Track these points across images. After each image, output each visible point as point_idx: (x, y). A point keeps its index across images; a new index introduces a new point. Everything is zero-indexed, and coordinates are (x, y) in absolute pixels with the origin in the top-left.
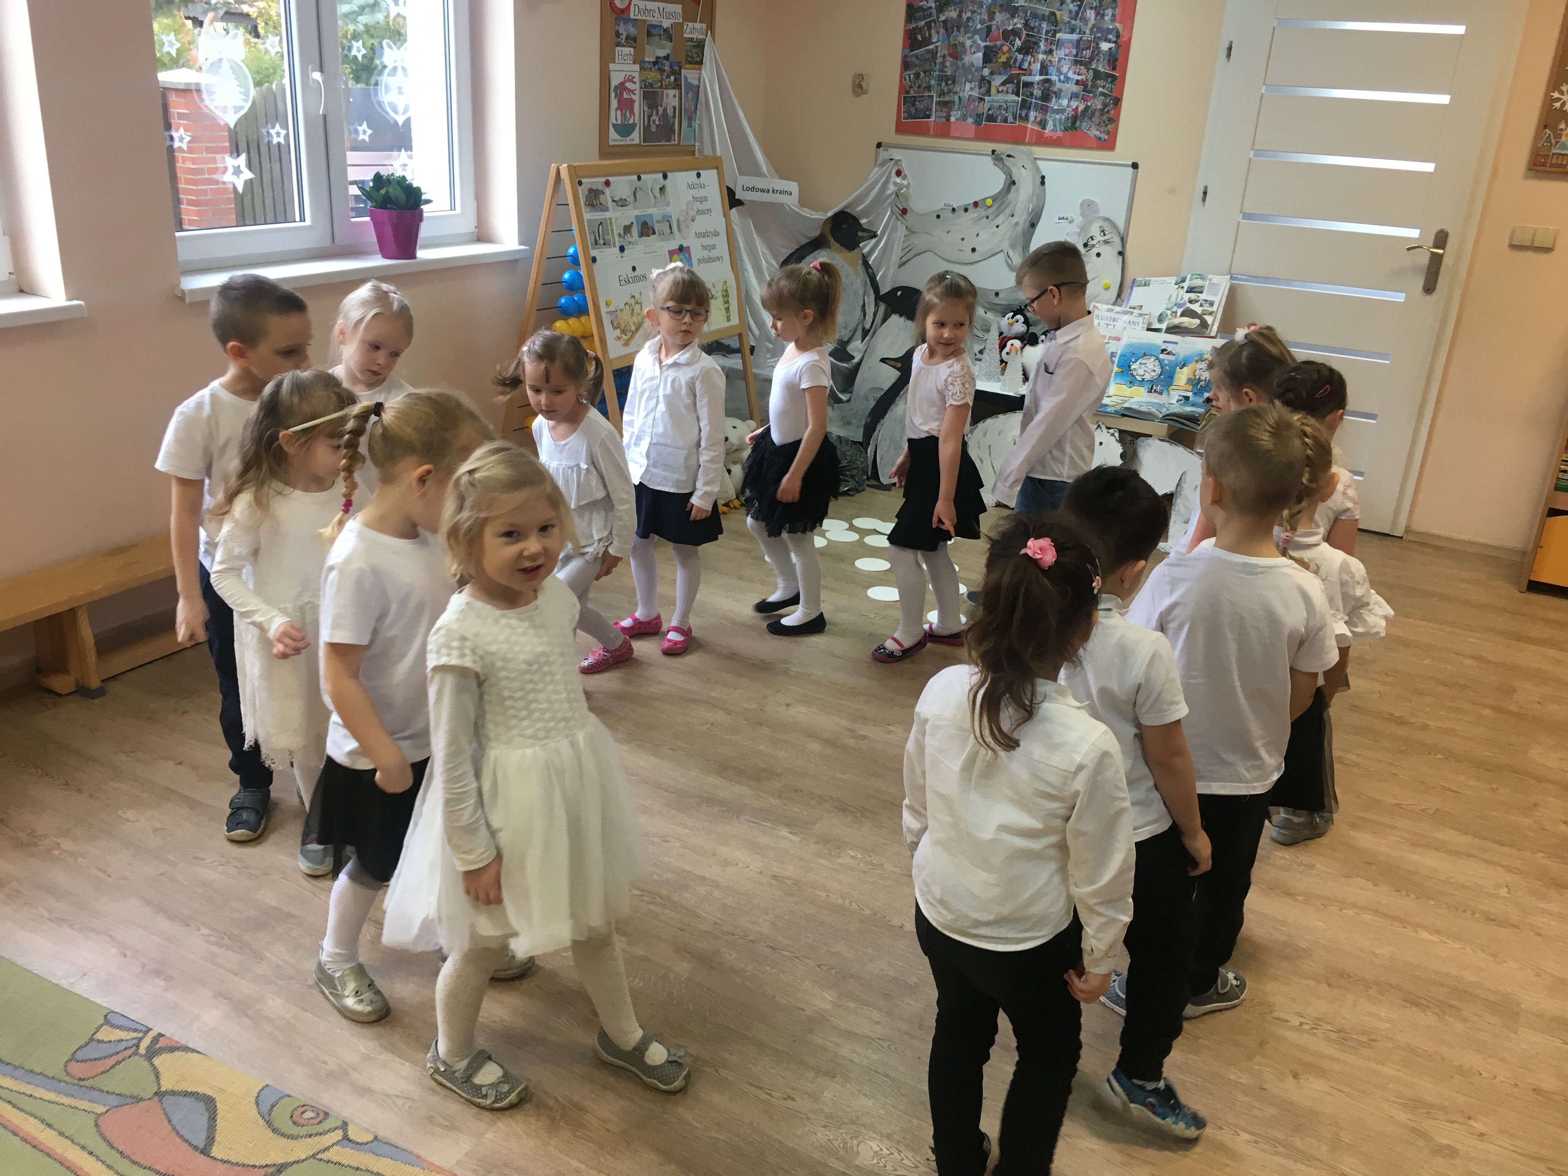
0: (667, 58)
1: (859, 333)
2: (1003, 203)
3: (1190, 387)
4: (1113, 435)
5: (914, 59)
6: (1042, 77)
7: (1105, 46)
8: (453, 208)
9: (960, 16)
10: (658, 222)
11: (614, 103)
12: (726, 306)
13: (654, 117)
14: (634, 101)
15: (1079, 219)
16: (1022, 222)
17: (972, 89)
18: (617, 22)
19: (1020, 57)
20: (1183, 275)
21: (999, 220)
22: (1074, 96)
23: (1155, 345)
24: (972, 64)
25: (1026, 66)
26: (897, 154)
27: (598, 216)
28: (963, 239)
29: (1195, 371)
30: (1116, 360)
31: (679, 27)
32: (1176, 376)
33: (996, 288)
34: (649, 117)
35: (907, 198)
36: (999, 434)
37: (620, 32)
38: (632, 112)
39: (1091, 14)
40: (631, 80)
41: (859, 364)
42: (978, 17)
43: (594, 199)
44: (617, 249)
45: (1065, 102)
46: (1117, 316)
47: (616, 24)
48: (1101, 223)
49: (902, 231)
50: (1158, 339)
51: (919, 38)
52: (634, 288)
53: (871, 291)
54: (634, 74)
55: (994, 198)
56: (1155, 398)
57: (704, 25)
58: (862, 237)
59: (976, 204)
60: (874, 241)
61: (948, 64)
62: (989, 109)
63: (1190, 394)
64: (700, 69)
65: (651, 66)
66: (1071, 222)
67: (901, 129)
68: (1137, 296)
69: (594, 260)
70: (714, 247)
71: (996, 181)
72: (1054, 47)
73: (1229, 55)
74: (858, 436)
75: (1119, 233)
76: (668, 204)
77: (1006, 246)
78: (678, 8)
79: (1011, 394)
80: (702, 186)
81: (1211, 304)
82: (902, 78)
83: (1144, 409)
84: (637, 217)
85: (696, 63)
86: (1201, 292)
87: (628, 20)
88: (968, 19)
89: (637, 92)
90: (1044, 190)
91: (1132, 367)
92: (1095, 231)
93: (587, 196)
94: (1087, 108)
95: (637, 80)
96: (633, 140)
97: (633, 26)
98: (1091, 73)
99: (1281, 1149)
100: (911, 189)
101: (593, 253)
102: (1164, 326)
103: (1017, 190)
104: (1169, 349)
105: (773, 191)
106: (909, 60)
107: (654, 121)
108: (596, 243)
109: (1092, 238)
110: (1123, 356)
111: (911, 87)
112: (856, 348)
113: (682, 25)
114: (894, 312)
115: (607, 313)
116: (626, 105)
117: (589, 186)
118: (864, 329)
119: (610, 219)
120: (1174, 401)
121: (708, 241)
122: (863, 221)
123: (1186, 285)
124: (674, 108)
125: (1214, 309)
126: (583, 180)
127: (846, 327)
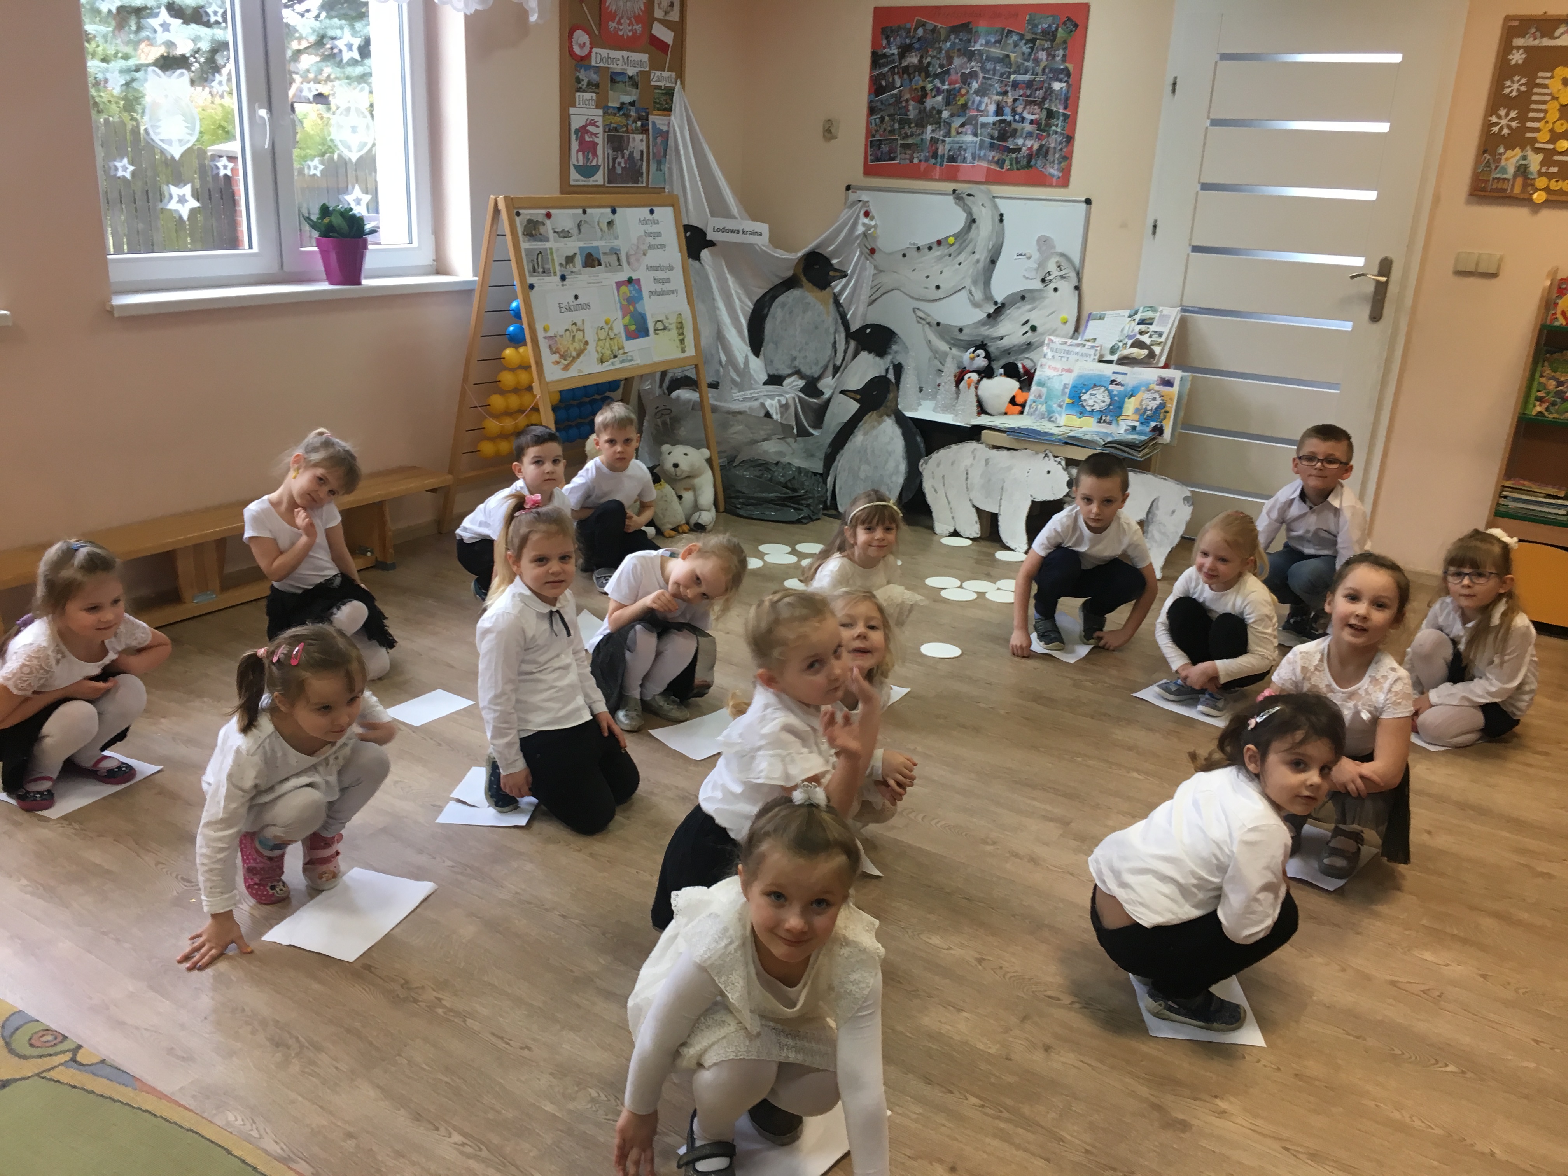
0: (633, 104)
1: (830, 370)
2: (965, 241)
3: (1137, 417)
4: (1059, 463)
5: (879, 104)
6: (999, 118)
7: (1057, 86)
8: (411, 242)
9: (920, 61)
10: (605, 254)
11: (575, 145)
12: (681, 337)
13: (619, 160)
14: (597, 144)
15: (1036, 255)
16: (983, 259)
17: (933, 131)
18: (577, 68)
19: (978, 98)
20: (1136, 308)
21: (961, 258)
22: (1030, 135)
23: (1104, 376)
24: (933, 108)
25: (983, 107)
26: (865, 196)
27: (538, 245)
28: (928, 277)
29: (1142, 400)
30: (1067, 391)
31: (646, 75)
32: (1126, 406)
33: (960, 324)
34: (614, 159)
35: (875, 238)
36: (952, 464)
37: (581, 77)
38: (595, 155)
39: (1042, 55)
40: (594, 124)
41: (829, 401)
42: (938, 62)
43: (533, 230)
44: (558, 278)
45: (1020, 141)
46: (1071, 348)
47: (576, 70)
48: (1057, 259)
49: (870, 270)
50: (1108, 370)
51: (884, 83)
52: (577, 316)
53: (842, 329)
54: (596, 119)
55: (957, 236)
56: (1103, 428)
57: (673, 74)
58: (834, 277)
59: (939, 242)
60: (844, 280)
61: (911, 108)
62: (950, 150)
63: (1137, 424)
64: (670, 116)
65: (616, 111)
66: (1029, 258)
67: (869, 171)
68: (1092, 329)
69: (531, 287)
70: (668, 280)
71: (959, 220)
72: (1009, 89)
73: (1174, 91)
74: (817, 466)
75: (1075, 269)
76: (617, 238)
77: (968, 282)
78: (645, 57)
79: (962, 424)
80: (657, 223)
81: (1160, 335)
82: (868, 123)
83: (1087, 437)
84: (581, 248)
85: (665, 110)
86: (1151, 324)
87: (589, 67)
88: (929, 64)
89: (600, 136)
90: (1003, 229)
91: (1083, 398)
92: (1052, 266)
93: (525, 226)
94: (1041, 146)
95: (600, 123)
96: (597, 181)
97: (595, 73)
98: (1044, 114)
99: (1006, 1114)
100: (879, 231)
101: (531, 280)
102: (1115, 358)
103: (978, 227)
104: (1118, 380)
105: (743, 232)
106: (874, 105)
107: (619, 164)
108: (534, 271)
109: (1049, 273)
110: (1074, 387)
111: (877, 131)
112: (827, 385)
113: (648, 74)
114: (864, 349)
115: (545, 338)
116: (588, 148)
117: (528, 217)
118: (834, 365)
119: (551, 249)
120: (1122, 431)
121: (660, 275)
122: (834, 261)
123: (1138, 317)
124: (642, 152)
125: (1163, 339)
126: (521, 211)
127: (817, 364)
